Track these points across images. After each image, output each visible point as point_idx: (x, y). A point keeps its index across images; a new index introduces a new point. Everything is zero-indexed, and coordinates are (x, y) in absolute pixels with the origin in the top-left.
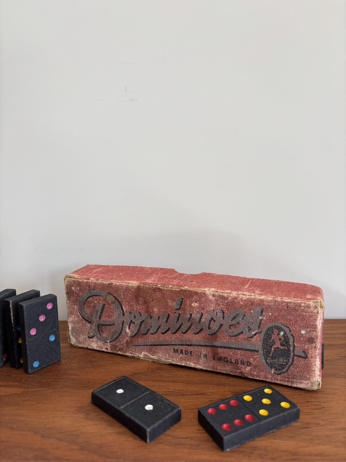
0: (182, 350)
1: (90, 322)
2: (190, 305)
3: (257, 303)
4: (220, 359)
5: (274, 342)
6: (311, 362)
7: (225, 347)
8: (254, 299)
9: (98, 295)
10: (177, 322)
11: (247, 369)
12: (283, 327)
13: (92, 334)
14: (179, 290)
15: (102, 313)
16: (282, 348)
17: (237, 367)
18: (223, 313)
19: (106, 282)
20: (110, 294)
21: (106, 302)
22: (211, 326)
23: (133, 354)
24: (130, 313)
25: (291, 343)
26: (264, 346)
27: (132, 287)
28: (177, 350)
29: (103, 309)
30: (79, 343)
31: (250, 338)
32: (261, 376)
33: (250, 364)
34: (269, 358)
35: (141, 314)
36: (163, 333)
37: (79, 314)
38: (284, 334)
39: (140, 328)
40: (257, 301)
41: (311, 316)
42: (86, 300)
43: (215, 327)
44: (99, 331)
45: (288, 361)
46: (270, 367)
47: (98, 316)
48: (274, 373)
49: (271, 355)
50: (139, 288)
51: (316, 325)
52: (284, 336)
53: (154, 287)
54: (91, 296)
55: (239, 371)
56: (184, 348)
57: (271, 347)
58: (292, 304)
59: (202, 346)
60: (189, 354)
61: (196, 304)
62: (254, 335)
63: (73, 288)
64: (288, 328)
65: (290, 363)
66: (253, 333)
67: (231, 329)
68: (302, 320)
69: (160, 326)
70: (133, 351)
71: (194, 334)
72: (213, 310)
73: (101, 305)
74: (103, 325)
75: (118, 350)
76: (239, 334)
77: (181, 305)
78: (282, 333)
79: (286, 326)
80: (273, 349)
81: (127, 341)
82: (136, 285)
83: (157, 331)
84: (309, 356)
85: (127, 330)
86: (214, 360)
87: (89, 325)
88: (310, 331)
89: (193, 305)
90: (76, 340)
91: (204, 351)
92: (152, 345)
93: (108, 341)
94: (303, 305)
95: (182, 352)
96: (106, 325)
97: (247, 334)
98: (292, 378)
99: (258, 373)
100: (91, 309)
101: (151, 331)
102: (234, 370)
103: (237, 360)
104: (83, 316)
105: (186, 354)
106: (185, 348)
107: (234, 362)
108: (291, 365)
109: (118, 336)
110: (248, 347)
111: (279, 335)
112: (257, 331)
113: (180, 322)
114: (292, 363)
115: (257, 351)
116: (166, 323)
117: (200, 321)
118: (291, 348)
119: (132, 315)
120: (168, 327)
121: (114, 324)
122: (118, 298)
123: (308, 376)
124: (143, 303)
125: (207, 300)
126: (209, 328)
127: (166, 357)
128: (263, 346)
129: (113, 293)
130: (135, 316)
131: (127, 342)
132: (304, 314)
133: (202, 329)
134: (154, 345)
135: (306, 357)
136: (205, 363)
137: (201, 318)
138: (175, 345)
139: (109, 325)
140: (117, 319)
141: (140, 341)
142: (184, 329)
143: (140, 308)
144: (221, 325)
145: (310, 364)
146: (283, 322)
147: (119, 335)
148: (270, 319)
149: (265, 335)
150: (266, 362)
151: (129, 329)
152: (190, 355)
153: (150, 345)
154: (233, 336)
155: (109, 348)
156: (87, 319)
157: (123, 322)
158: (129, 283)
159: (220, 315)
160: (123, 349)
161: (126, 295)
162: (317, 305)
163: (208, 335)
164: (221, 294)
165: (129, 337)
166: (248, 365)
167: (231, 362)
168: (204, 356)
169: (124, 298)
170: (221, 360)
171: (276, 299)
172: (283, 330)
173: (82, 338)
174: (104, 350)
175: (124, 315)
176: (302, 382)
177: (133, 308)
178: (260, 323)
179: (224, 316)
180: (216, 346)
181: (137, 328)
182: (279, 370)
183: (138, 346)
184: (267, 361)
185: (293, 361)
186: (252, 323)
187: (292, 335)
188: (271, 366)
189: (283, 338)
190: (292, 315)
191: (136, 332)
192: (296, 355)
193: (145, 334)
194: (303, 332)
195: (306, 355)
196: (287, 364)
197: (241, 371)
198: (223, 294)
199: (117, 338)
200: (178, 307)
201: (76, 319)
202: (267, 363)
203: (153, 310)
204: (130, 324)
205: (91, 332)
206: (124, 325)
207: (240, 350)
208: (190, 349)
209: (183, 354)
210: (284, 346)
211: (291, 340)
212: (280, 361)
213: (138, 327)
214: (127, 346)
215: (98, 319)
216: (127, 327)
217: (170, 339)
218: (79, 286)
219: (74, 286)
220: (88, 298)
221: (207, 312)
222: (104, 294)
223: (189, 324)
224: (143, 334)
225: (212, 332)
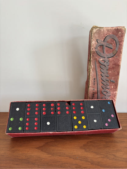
1: (104, 41)
2: (112, 85)
9: (116, 46)
14: (118, 81)
15: (109, 47)
19: (122, 50)
21: (114, 50)
23: (92, 61)
28: (95, 80)
29: (110, 48)
30: (94, 34)
35: (108, 65)
36: (101, 74)
37: (107, 35)
43: (105, 93)
44: (100, 45)
47: (107, 46)
53: (119, 72)
54: (116, 42)
56: (96, 82)
61: (113, 87)
63: (120, 33)
69: (104, 73)
71: (102, 86)
72: (110, 93)
73: (112, 47)
74: (103, 47)
75: (93, 55)
77: (112, 82)
83: (102, 72)
86: (93, 93)
87: (103, 40)
90: (95, 32)
91: (96, 89)
92: (96, 69)
93: (96, 50)
96: (103, 49)
100: (110, 42)
101: (102, 70)
104: (107, 37)
113: (106, 81)
117: (106, 88)
119: (108, 62)
120: (104, 76)
122: (115, 56)
124: (113, 67)
125: (114, 91)
127: (92, 75)
129: (117, 53)
130: (107, 63)
131: (96, 59)
133: (103, 89)
136: (91, 89)
137: (108, 89)
138: (97, 79)
139: (103, 51)
140: (106, 54)
141: (97, 65)
142: (103, 82)
143: (111, 65)
144: (105, 95)
147: (99, 55)
151: (102, 60)
152: (94, 85)
156: (105, 39)
157: (105, 58)
160: (93, 57)
164: (116, 95)
165: (99, 60)
167: (93, 98)
168: (94, 89)
169: (115, 59)
170: (93, 95)
173: (96, 35)
174: (92, 47)
175: (108, 58)
177: (111, 63)
180: (98, 93)
183: (95, 63)
191: (101, 63)
193: (100, 67)
199: (98, 54)
201: (105, 33)
203: (110, 71)
204: (104, 61)
205: (99, 41)
206: (103, 58)
208: (96, 84)
209: (94, 82)
213: (103, 64)
215: (106, 45)
217: (99, 77)
218: (121, 36)
219: (121, 33)
220: (115, 40)
221: (110, 91)
222: (117, 49)
223: (105, 84)
224: (100, 66)
225: (103, 92)
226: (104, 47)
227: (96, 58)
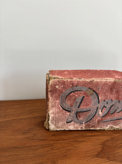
1: (69, 111)
9: (79, 91)
13: (70, 119)
15: (81, 103)
19: (88, 80)
20: (90, 88)
21: (85, 94)
23: (102, 128)
24: (104, 101)
27: (110, 82)
29: (82, 100)
30: (57, 128)
35: (112, 101)
37: (60, 106)
39: (109, 110)
42: (68, 94)
44: (77, 117)
47: (78, 106)
50: (115, 83)
54: (73, 92)
63: (57, 87)
70: (102, 126)
73: (81, 98)
74: (80, 112)
81: (99, 120)
82: (113, 81)
85: (100, 113)
87: (68, 114)
90: (55, 126)
92: (116, 120)
93: (83, 123)
96: (83, 111)
100: (72, 101)
101: (118, 111)
104: (64, 108)
119: (106, 102)
121: (90, 110)
124: (116, 93)
129: (93, 87)
130: (107, 103)
134: (118, 119)
139: (86, 111)
140: (93, 106)
141: (108, 118)
143: (112, 96)
147: (93, 117)
151: (101, 112)
153: (115, 120)
155: (83, 127)
156: (67, 109)
157: (98, 108)
158: (107, 79)
160: (94, 126)
161: (104, 88)
165: (101, 117)
169: (101, 91)
173: (60, 124)
174: (79, 129)
175: (99, 103)
177: (107, 97)
181: (108, 111)
183: (106, 122)
191: (106, 113)
193: (113, 113)
199: (91, 119)
201: (57, 110)
204: (103, 108)
205: (69, 119)
206: (98, 110)
213: (109, 109)
214: (98, 123)
215: (77, 108)
216: (100, 111)
218: (63, 85)
219: (58, 85)
220: (70, 93)
222: (84, 89)
224: (111, 114)
226: (79, 110)
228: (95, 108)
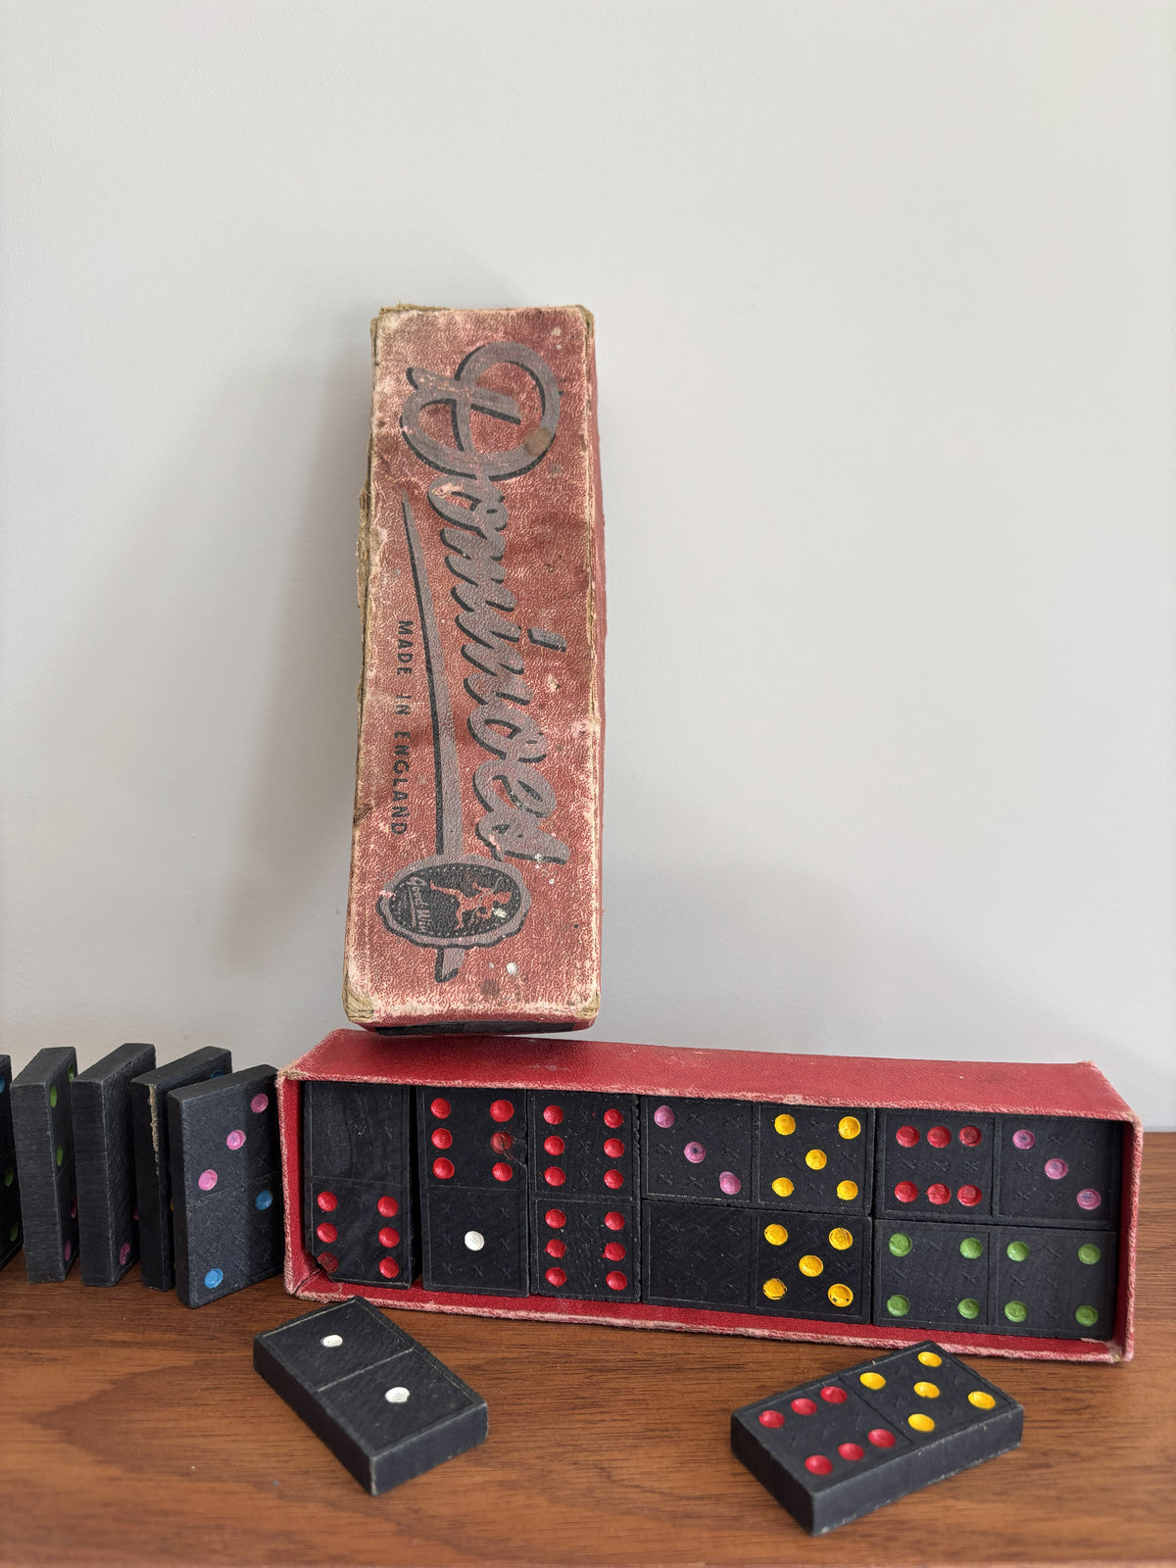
0: (410, 644)
1: (457, 376)
2: (546, 670)
3: (578, 846)
4: (401, 750)
5: (473, 895)
6: (429, 991)
7: (438, 764)
8: (588, 838)
9: (544, 405)
10: (494, 633)
11: (381, 825)
12: (519, 916)
13: (422, 380)
14: (589, 639)
15: (493, 413)
16: (459, 915)
17: (386, 798)
18: (538, 760)
19: (586, 429)
20: (552, 441)
21: (527, 427)
22: (495, 726)
23: (377, 502)
24: (502, 499)
25: (474, 939)
26: (457, 869)
27: (580, 506)
28: (409, 632)
29: (505, 417)
30: (387, 339)
31: (477, 830)
32: (368, 862)
33: (399, 833)
34: (424, 883)
35: (502, 529)
36: (453, 592)
37: (478, 345)
38: (500, 919)
39: (461, 525)
40: (584, 847)
41: (559, 986)
42: (527, 369)
43: (493, 737)
44: (434, 402)
45: (423, 934)
46: (399, 884)
47: (480, 403)
48: (381, 898)
49: (434, 888)
51: (534, 999)
52: (494, 918)
53: (589, 570)
54: (538, 384)
55: (373, 803)
56: (417, 649)
57: (458, 887)
58: (586, 937)
59: (433, 702)
60: (402, 665)
61: (553, 687)
62: (485, 840)
63: (557, 332)
64: (519, 930)
65: (415, 936)
66: (492, 839)
67: (494, 779)
68: (544, 965)
69: (472, 583)
70: (384, 502)
71: (466, 681)
72: (541, 734)
73: (515, 413)
74: (454, 413)
75: (382, 458)
76: (482, 801)
77: (546, 645)
78: (501, 913)
79: (522, 923)
80: (452, 891)
81: (416, 486)
82: (587, 517)
83: (459, 575)
84: (446, 986)
85: (448, 488)
86: (396, 735)
87: (448, 374)
88: (517, 987)
89: (550, 677)
90: (397, 332)
91: (418, 707)
92: (412, 558)
93: (405, 429)
94: (588, 964)
95: (405, 646)
96: (456, 424)
97: (486, 823)
98: (372, 946)
99: (375, 853)
100: (499, 381)
101: (454, 558)
102: (373, 788)
103: (406, 798)
104: (473, 357)
105: (400, 655)
106: (418, 654)
107: (398, 788)
108: (412, 941)
109: (426, 458)
110: (447, 826)
111: (496, 907)
112: (498, 848)
113: (495, 641)
114: (417, 944)
115: (440, 850)
116: (487, 602)
117: (504, 696)
118: (460, 939)
119: (495, 505)
120: (473, 606)
122: (543, 464)
123: (385, 986)
124: (536, 537)
125: (568, 718)
126: (488, 722)
127: (384, 600)
128: (457, 865)
129: (557, 449)
130: (493, 511)
131: (410, 487)
132: (564, 968)
133: (481, 702)
134: (414, 565)
135: (440, 978)
136: (380, 708)
137: (515, 699)
138: (424, 627)
139: (457, 435)
140: (479, 457)
141: (421, 525)
142: (473, 649)
143: (522, 526)
144: (502, 755)
145: (422, 990)
146: (534, 915)
147: (430, 463)
148: (536, 881)
149: (489, 869)
150: (412, 875)
151: (453, 493)
152: (401, 669)
153: (411, 552)
154: (475, 785)
155: (385, 429)
156: (466, 367)
157: (473, 477)
159: (532, 751)
160: (388, 471)
161: (555, 489)
162: (590, 999)
163: (469, 719)
164: (591, 753)
165: (428, 492)
166: (393, 826)
167: (396, 782)
168: (402, 706)
169: (544, 482)
170: (398, 753)
171: (594, 895)
172: (511, 916)
173: (405, 348)
174: (377, 414)
175: (493, 479)
176: (366, 971)
177: (520, 508)
178: (522, 857)
179: (529, 761)
180: (438, 739)
181: (457, 517)
182: (392, 911)
183: (405, 516)
184: (416, 879)
185: (425, 946)
186: (520, 836)
187: (500, 940)
188: (402, 889)
189: (486, 916)
190: (554, 939)
191: (448, 511)
192: (443, 954)
193: (443, 540)
194: (511, 968)
195: (445, 977)
196: (416, 930)
197: (374, 809)
198: (591, 761)
199: (420, 456)
200: (537, 636)
201: (462, 334)
202: (408, 878)
203: (520, 565)
204: (469, 497)
205: (426, 378)
206: (463, 480)
207: (437, 804)
208: (419, 667)
209: (400, 647)
210: (465, 921)
211: (484, 938)
212: (419, 911)
213: (463, 521)
214: (400, 486)
215: (471, 400)
216: (457, 489)
217: (440, 613)
218: (566, 348)
219: (564, 334)
220: (532, 374)
221: (535, 717)
222: (550, 422)
223: (491, 666)
224: (442, 533)
225: (478, 728)
226: (463, 411)
227: (409, 483)
228: (470, 468)
